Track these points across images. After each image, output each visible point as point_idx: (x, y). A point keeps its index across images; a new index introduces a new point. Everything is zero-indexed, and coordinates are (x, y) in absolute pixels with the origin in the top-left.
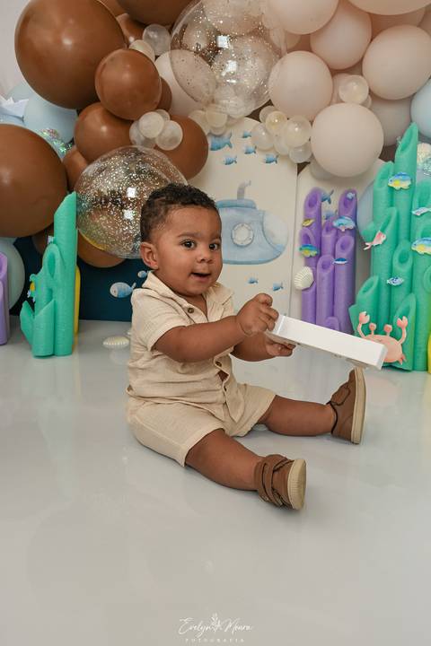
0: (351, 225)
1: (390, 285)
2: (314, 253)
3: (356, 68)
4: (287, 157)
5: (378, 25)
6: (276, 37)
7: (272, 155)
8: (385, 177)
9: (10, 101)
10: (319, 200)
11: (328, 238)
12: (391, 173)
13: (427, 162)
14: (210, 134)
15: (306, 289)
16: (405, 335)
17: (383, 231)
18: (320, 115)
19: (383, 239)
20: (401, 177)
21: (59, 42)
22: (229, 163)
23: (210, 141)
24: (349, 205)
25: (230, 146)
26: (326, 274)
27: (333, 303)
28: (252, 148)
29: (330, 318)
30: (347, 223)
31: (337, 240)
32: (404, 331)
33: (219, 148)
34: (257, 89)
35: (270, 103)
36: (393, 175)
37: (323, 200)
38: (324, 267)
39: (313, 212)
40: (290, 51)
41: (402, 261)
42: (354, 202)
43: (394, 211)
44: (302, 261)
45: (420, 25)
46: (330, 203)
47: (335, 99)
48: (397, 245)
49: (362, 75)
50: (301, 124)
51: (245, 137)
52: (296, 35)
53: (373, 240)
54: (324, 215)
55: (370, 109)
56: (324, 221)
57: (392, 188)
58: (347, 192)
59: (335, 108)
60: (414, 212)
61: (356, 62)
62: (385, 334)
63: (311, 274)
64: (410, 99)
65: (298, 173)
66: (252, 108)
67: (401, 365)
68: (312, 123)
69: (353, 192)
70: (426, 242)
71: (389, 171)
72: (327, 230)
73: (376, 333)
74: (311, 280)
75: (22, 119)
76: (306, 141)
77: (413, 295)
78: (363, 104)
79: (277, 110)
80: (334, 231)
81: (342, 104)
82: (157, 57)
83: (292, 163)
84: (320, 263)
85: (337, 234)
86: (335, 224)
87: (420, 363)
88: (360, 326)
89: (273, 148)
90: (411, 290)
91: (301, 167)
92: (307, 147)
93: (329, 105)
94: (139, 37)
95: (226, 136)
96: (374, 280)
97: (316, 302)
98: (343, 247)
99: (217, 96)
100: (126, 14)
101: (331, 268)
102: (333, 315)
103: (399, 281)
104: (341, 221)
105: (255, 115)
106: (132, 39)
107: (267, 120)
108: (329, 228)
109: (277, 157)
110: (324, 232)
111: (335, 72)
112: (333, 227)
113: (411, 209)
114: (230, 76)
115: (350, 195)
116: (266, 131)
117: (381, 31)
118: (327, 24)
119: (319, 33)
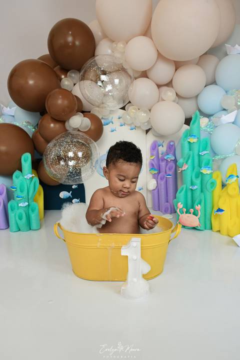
0: (173, 158)
1: (192, 190)
2: (156, 172)
3: (169, 84)
4: (139, 127)
5: (178, 65)
6: (130, 72)
7: (133, 126)
8: (186, 137)
9: (8, 109)
10: (157, 146)
11: (163, 164)
12: (189, 135)
13: (206, 127)
14: (102, 118)
15: (154, 190)
16: (200, 214)
17: (187, 163)
18: (154, 107)
19: (187, 167)
20: (193, 137)
21: (27, 83)
22: (112, 131)
23: (103, 121)
24: (171, 148)
25: (113, 123)
26: (163, 183)
27: (167, 196)
28: (123, 123)
29: (167, 203)
30: (171, 157)
31: (167, 165)
32: (199, 211)
33: (107, 124)
34: (123, 96)
35: (130, 102)
36: (190, 136)
37: (159, 146)
38: (161, 179)
39: (155, 153)
40: (136, 78)
41: (197, 177)
42: (174, 146)
43: (191, 152)
44: (151, 176)
45: (197, 64)
46: (163, 147)
47: (161, 99)
48: (194, 169)
49: (172, 87)
50: (145, 112)
51: (119, 118)
52: (139, 72)
53: (182, 168)
54: (160, 152)
55: (177, 103)
56: (160, 156)
57: (189, 142)
58: (170, 142)
59: (161, 103)
60: (200, 153)
61: (169, 81)
62: (190, 213)
63: (156, 182)
64: (197, 97)
65: (146, 133)
66: (121, 106)
67: (199, 228)
68: (150, 110)
69: (173, 142)
70: (207, 168)
71: (187, 134)
72: (162, 161)
73: (186, 213)
74: (156, 185)
75: (13, 116)
76: (148, 119)
77: (202, 193)
78: (174, 101)
79: (133, 105)
80: (165, 161)
81: (164, 102)
82: (75, 84)
83: (143, 130)
84: (159, 177)
85: (167, 162)
86: (165, 158)
87: (208, 226)
88: (178, 210)
90: (202, 191)
91: (147, 131)
92: (149, 122)
93: (158, 102)
94: (66, 76)
95: (110, 119)
96: (185, 186)
97: (159, 196)
98: (169, 169)
99: (104, 101)
100: (58, 66)
101: (165, 180)
102: (167, 202)
103: (195, 187)
104: (168, 156)
105: (123, 108)
106: (63, 77)
107: (129, 110)
108: (163, 160)
109: (136, 127)
110: (160, 161)
111: (159, 86)
112: (165, 159)
113: (199, 152)
114: (110, 91)
115: (172, 143)
116: (129, 115)
117: (180, 67)
118: (154, 66)
119: (150, 70)
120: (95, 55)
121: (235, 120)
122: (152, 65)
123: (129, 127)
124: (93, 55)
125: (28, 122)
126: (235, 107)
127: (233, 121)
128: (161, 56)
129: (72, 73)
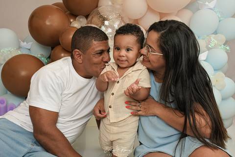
9: (25, 43)
21: (45, 24)
75: (30, 49)
94: (75, 19)
106: (72, 20)
117: (163, 17)
118: (144, 15)
119: (141, 18)
120: (100, 4)
121: (207, 58)
124: (97, 7)
125: (42, 55)
126: (205, 49)
127: (205, 59)
128: (150, 9)
129: (80, 18)
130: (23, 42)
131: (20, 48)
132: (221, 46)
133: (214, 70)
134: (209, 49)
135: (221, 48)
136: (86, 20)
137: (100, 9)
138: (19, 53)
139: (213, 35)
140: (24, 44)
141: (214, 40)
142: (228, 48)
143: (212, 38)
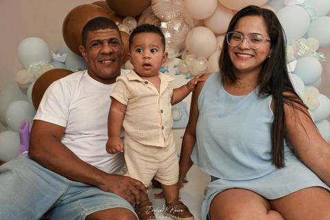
7: (189, 75)
9: (59, 55)
25: (168, 72)
28: (178, 72)
33: (163, 73)
40: (195, 26)
47: (218, 49)
50: (203, 61)
51: (175, 67)
52: (197, 20)
66: (177, 55)
68: (208, 59)
75: (64, 63)
76: (206, 68)
79: (190, 54)
89: (189, 72)
93: (215, 51)
94: (121, 22)
95: (166, 67)
100: (114, 12)
105: (180, 57)
106: (117, 24)
107: (186, 59)
111: (216, 35)
116: (185, 64)
120: (152, 3)
121: (295, 69)
122: (211, 14)
123: (185, 77)
124: (150, 4)
126: (293, 57)
127: (293, 70)
128: (220, 6)
129: (128, 20)
130: (56, 54)
131: (52, 61)
132: (313, 53)
133: (305, 85)
134: (298, 57)
135: (314, 56)
136: (135, 23)
137: (154, 8)
138: (52, 67)
139: (304, 39)
140: (57, 56)
141: (305, 46)
142: (322, 56)
143: (301, 43)
